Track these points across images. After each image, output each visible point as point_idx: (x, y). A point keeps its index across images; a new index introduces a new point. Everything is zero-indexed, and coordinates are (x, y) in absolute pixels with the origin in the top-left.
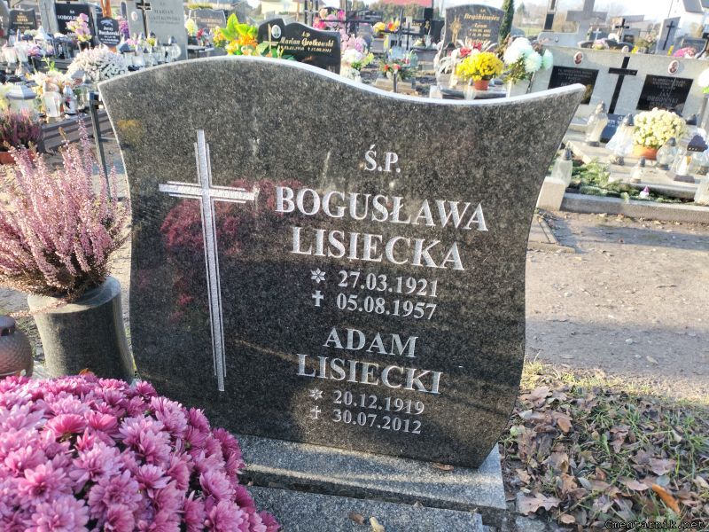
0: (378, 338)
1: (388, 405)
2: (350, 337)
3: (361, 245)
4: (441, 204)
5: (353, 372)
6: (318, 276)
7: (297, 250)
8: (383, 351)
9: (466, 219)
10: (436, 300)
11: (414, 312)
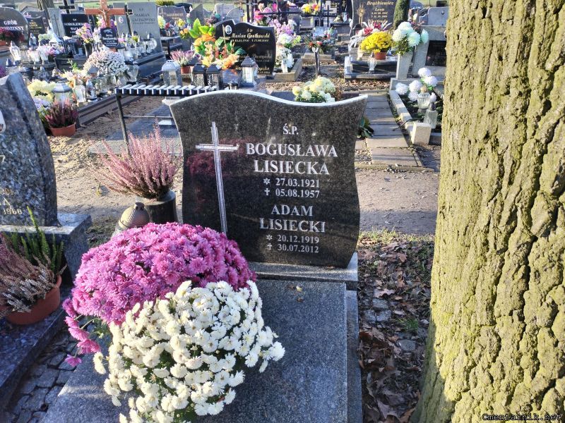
0: (295, 208)
1: (303, 240)
2: (283, 209)
3: (284, 166)
4: (317, 146)
5: (286, 226)
6: (267, 181)
7: (257, 170)
8: (298, 214)
9: (328, 152)
10: (319, 189)
11: (311, 195)
